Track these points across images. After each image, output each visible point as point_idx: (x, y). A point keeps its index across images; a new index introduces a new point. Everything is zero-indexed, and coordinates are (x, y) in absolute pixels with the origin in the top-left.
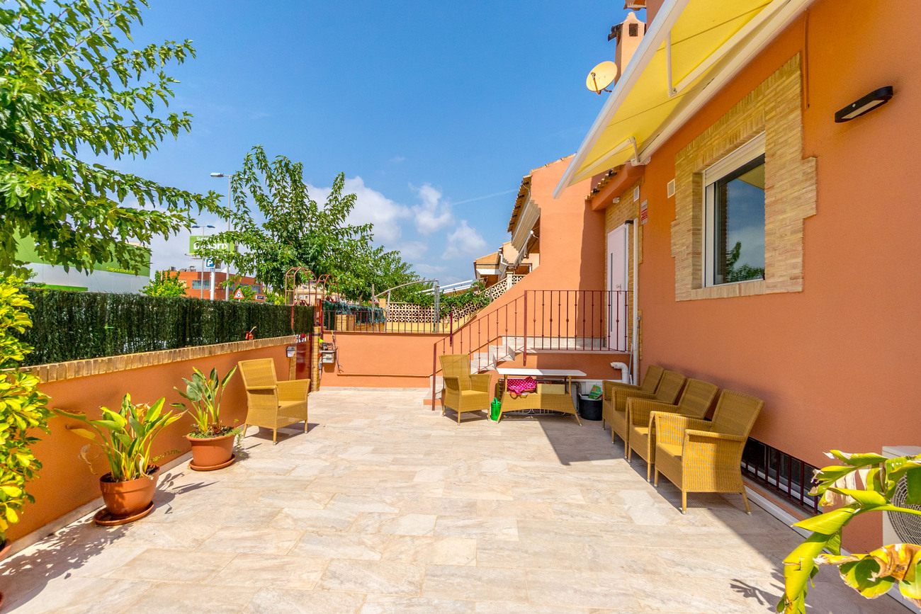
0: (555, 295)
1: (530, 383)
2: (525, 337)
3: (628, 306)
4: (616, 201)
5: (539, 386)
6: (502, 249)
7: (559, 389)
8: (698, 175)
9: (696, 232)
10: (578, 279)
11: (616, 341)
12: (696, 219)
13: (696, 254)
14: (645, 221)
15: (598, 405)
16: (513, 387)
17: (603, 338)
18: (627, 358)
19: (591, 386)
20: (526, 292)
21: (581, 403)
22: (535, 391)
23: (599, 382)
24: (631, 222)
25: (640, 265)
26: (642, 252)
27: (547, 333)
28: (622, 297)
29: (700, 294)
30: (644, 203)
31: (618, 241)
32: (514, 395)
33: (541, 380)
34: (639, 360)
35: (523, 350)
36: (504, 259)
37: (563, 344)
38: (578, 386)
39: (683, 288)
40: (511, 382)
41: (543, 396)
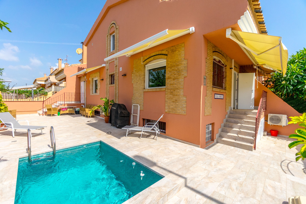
0: (71, 94)
1: (66, 109)
2: (64, 101)
3: (84, 96)
4: (82, 77)
5: (68, 109)
6: (49, 77)
7: (72, 109)
8: (93, 79)
9: (93, 86)
10: (75, 90)
11: (82, 101)
12: (92, 85)
13: (93, 89)
14: (87, 82)
15: (79, 111)
16: (63, 110)
17: (80, 101)
18: (84, 104)
19: (77, 109)
20: (64, 93)
21: (76, 112)
22: (67, 110)
23: (79, 108)
24: (85, 82)
25: (86, 89)
26: (86, 87)
27: (69, 101)
28: (83, 94)
29: (93, 94)
30: (87, 79)
31: (83, 84)
32: (63, 111)
33: (68, 108)
34: (86, 104)
35: (64, 103)
36: (50, 80)
37: (72, 102)
38: (75, 109)
39: (91, 94)
40: (62, 109)
41: (69, 111)
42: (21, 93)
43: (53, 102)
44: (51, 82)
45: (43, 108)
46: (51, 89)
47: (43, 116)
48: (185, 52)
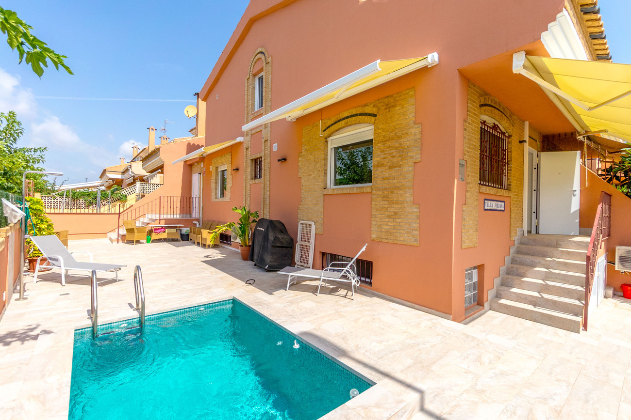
0: (172, 198)
1: (163, 229)
2: (160, 214)
3: (199, 203)
4: (196, 164)
5: (166, 230)
6: (130, 165)
7: (174, 231)
8: (217, 167)
9: (216, 183)
10: (180, 191)
11: (195, 214)
12: (216, 180)
13: (216, 189)
14: (204, 175)
15: (188, 235)
16: (156, 231)
17: (190, 214)
18: (198, 220)
19: (185, 230)
20: (160, 197)
21: (182, 235)
22: (165, 232)
23: (188, 229)
24: (200, 174)
25: (203, 189)
26: (203, 185)
27: (169, 213)
28: (197, 199)
29: (216, 200)
30: (204, 169)
31: (196, 179)
32: (157, 234)
33: (166, 228)
34: (202, 220)
35: (159, 218)
36: (132, 172)
37: (175, 216)
38: (180, 230)
39: (213, 199)
40: (155, 229)
41: (168, 233)
42: (77, 197)
43: (138, 215)
44: (134, 174)
45: (118, 228)
46: (134, 189)
47: (118, 243)
48: (415, 107)
